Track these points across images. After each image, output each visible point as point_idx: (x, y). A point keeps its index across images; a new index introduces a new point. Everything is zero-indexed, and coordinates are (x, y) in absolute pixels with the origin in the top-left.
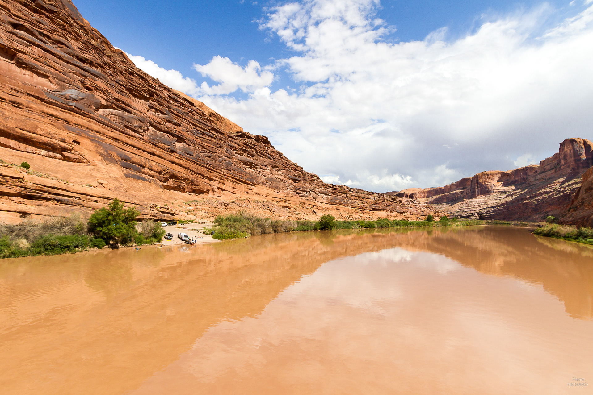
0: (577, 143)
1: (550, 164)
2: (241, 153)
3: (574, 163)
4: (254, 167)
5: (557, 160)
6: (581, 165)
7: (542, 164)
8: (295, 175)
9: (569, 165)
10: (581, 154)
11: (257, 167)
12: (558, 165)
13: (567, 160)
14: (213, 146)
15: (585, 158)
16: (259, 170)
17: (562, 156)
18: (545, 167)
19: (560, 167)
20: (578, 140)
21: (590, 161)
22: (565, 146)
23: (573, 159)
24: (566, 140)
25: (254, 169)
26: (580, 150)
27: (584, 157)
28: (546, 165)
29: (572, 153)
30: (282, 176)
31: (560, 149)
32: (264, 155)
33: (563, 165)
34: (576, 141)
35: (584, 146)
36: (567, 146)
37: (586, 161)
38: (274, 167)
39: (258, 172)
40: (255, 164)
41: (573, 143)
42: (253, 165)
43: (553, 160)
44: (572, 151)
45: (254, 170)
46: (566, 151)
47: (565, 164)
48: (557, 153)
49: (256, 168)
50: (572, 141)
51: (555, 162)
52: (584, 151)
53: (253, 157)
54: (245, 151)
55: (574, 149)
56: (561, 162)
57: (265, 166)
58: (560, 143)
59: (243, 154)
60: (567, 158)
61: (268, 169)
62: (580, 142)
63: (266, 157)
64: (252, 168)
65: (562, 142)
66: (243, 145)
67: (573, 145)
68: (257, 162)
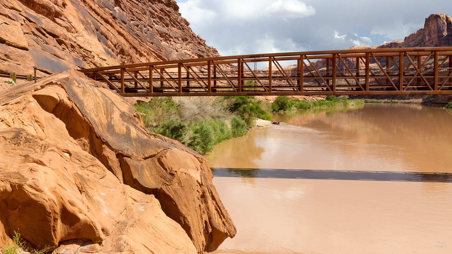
0: (441, 19)
1: (415, 40)
2: (158, 22)
3: (437, 39)
4: (168, 40)
5: (421, 36)
6: (443, 42)
7: (407, 39)
8: (199, 50)
9: (432, 42)
10: (444, 30)
11: (171, 39)
12: (422, 41)
13: (431, 36)
14: (140, 12)
15: (447, 34)
16: (172, 43)
17: (427, 32)
18: (410, 43)
19: (425, 43)
20: (442, 16)
21: (450, 38)
22: (430, 22)
23: (436, 35)
24: (432, 15)
25: (168, 41)
26: (443, 26)
27: (445, 34)
28: (411, 41)
29: (436, 29)
30: (190, 51)
31: (425, 25)
32: (176, 24)
33: (428, 42)
34: (440, 17)
35: (447, 22)
36: (432, 22)
37: (447, 37)
38: (185, 40)
39: (171, 46)
40: (169, 36)
41: (437, 19)
42: (167, 37)
43: (418, 36)
44: (436, 27)
45: (168, 43)
46: (431, 27)
47: (429, 40)
48: (422, 29)
49: (170, 41)
50: (437, 17)
51: (420, 38)
52: (446, 28)
53: (167, 26)
54: (161, 18)
55: (438, 25)
56: (425, 38)
57: (177, 38)
58: (426, 19)
59: (159, 22)
60: (431, 35)
61: (179, 42)
62: (443, 18)
63: (178, 27)
64: (166, 40)
65: (427, 18)
66: (160, 11)
67: (437, 20)
68: (171, 33)
